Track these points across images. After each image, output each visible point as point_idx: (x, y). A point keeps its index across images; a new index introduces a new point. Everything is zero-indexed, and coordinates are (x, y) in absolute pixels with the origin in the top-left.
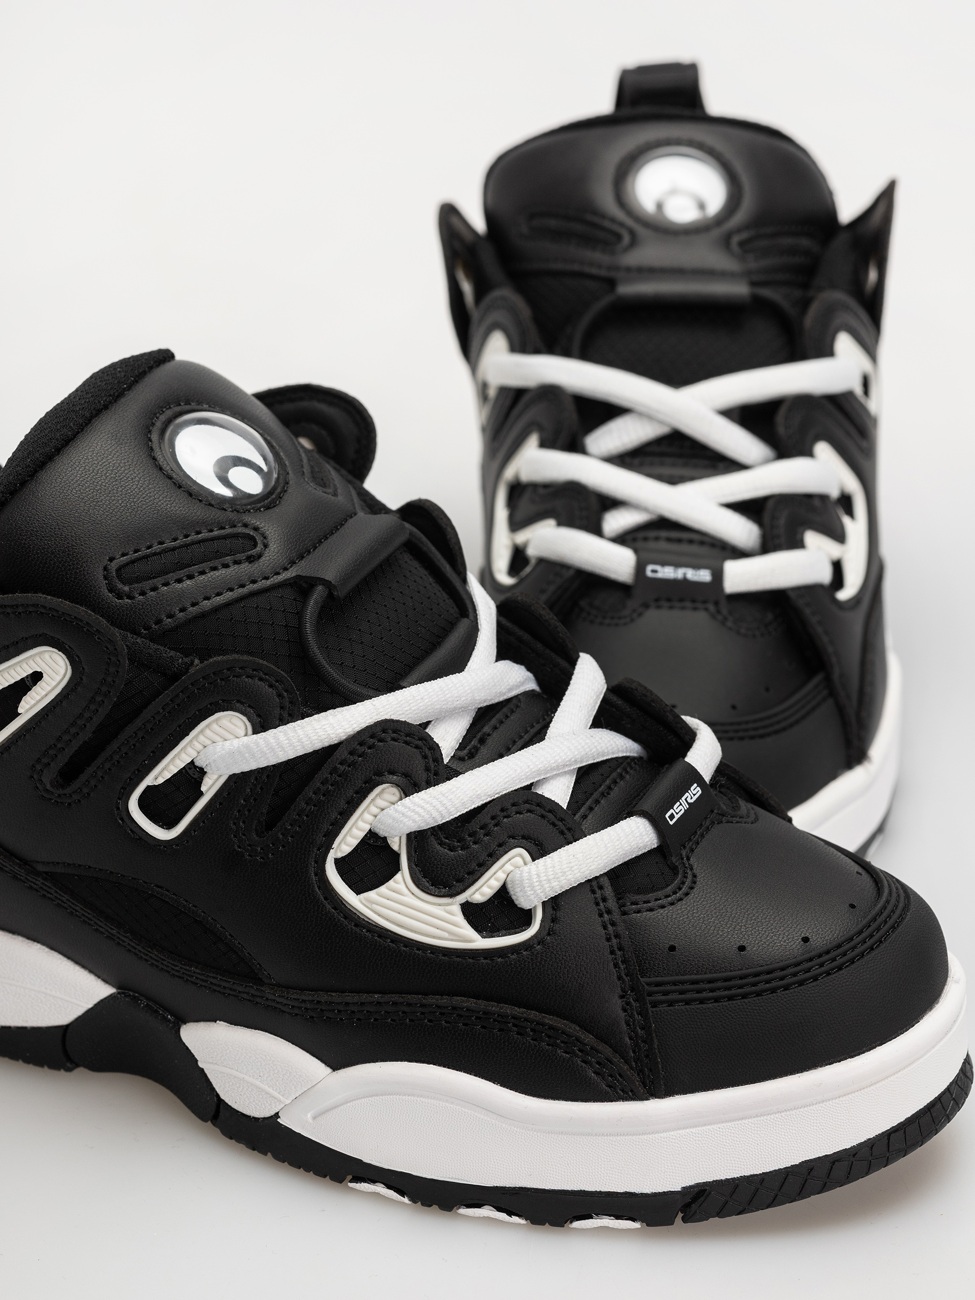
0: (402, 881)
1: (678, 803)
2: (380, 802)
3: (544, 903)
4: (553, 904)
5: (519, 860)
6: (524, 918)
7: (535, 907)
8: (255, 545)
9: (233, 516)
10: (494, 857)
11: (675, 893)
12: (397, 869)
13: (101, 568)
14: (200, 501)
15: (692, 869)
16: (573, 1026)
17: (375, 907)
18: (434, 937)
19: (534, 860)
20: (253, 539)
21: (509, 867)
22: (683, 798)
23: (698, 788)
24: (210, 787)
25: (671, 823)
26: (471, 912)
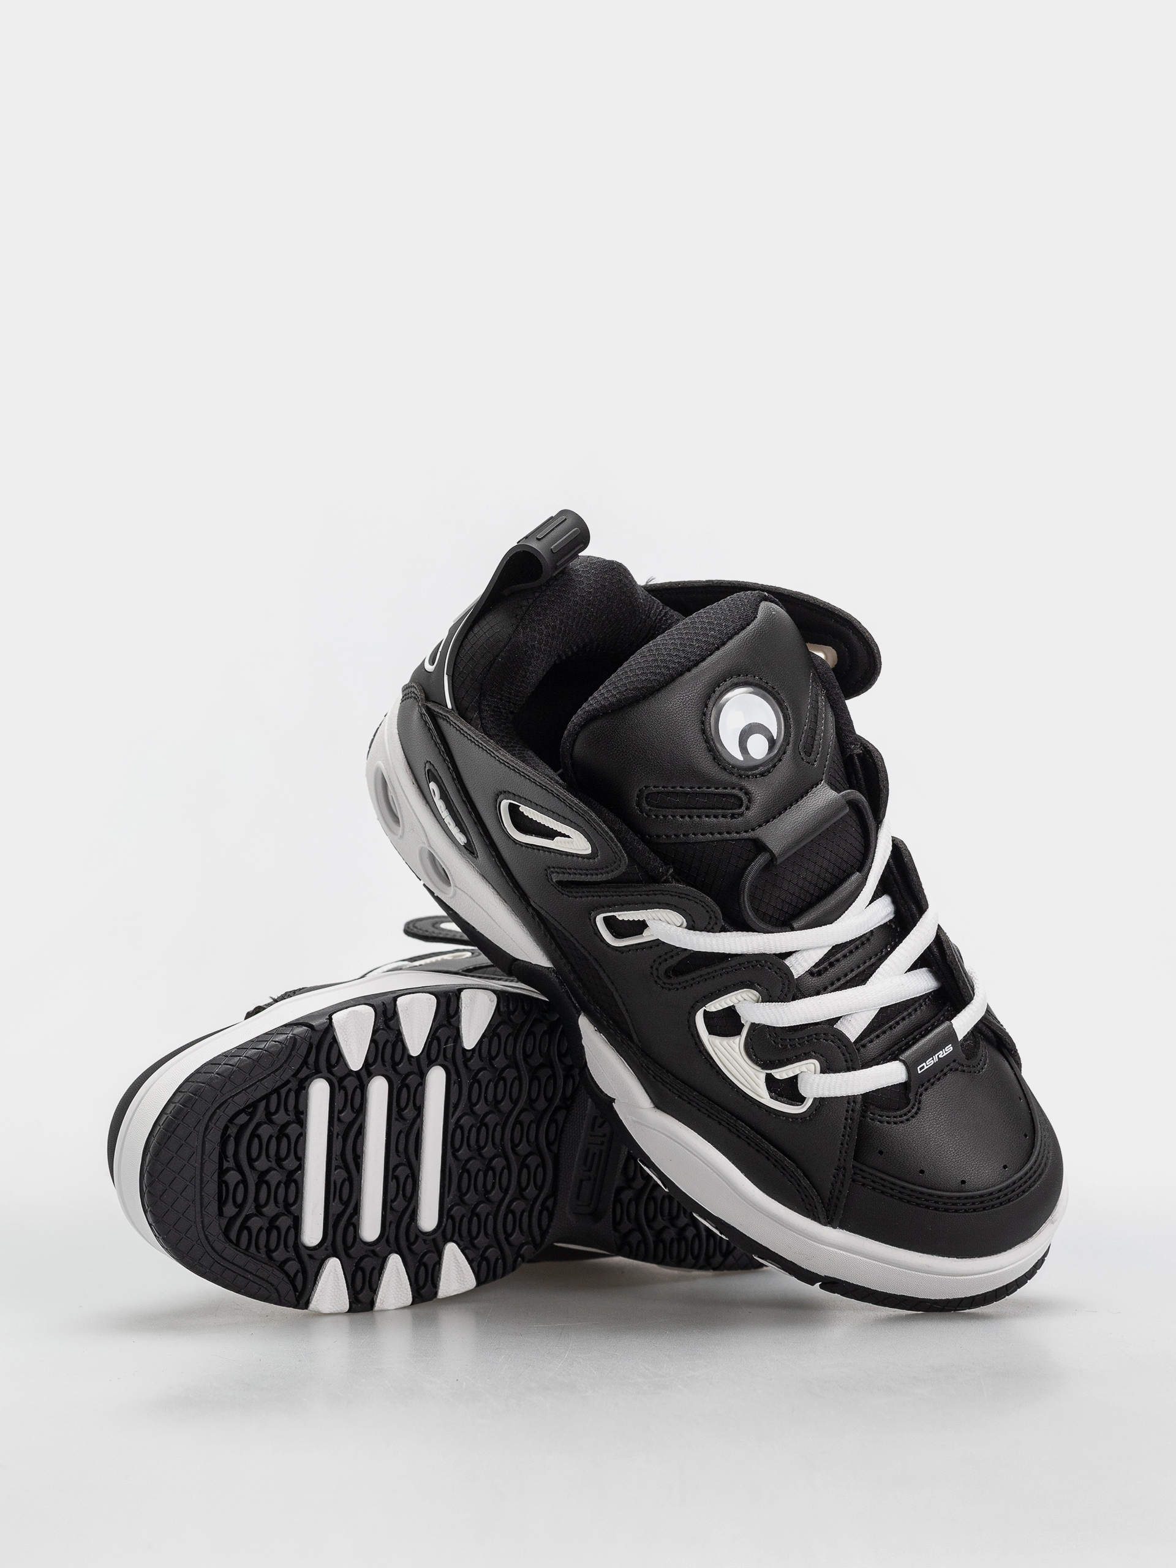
0: (737, 1043)
1: (932, 1058)
2: (745, 996)
3: (815, 1099)
4: (821, 1103)
5: (812, 1067)
6: (800, 1099)
7: (809, 1098)
8: (740, 806)
9: (735, 779)
10: (798, 1059)
11: (901, 1116)
12: (739, 1033)
13: (638, 790)
14: (719, 765)
15: (919, 1103)
16: (800, 1172)
17: (715, 1049)
18: (742, 1083)
19: (820, 1073)
20: (740, 799)
21: (804, 1069)
22: (936, 1055)
23: (952, 1048)
24: (647, 937)
25: (919, 1072)
26: (770, 1081)
